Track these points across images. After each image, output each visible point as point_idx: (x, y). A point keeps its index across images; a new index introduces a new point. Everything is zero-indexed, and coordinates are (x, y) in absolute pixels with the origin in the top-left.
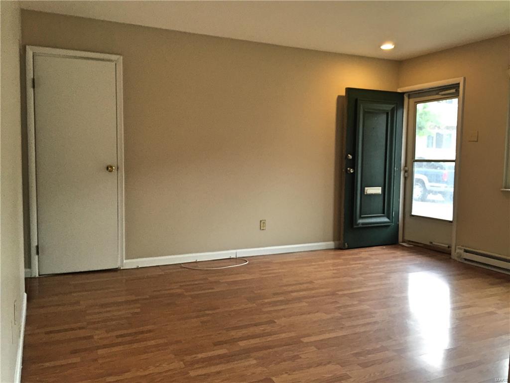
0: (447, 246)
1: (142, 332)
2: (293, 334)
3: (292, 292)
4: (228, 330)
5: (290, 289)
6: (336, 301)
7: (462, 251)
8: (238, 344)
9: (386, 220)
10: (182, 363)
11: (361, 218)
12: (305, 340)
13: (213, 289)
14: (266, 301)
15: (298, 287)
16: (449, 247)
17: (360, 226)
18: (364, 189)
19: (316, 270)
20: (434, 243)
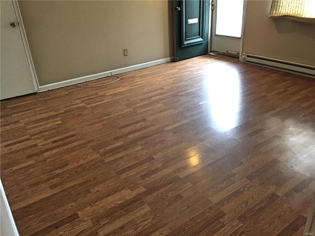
0: (237, 53)
1: (68, 137)
2: (158, 126)
3: (151, 97)
4: (120, 128)
5: (150, 95)
6: (178, 100)
7: (246, 56)
8: (129, 138)
9: (201, 39)
10: (98, 154)
11: (186, 40)
12: (166, 129)
13: (103, 100)
14: (138, 105)
15: (155, 93)
16: (238, 54)
17: (186, 46)
18: (188, 21)
19: (163, 79)
20: (229, 52)
